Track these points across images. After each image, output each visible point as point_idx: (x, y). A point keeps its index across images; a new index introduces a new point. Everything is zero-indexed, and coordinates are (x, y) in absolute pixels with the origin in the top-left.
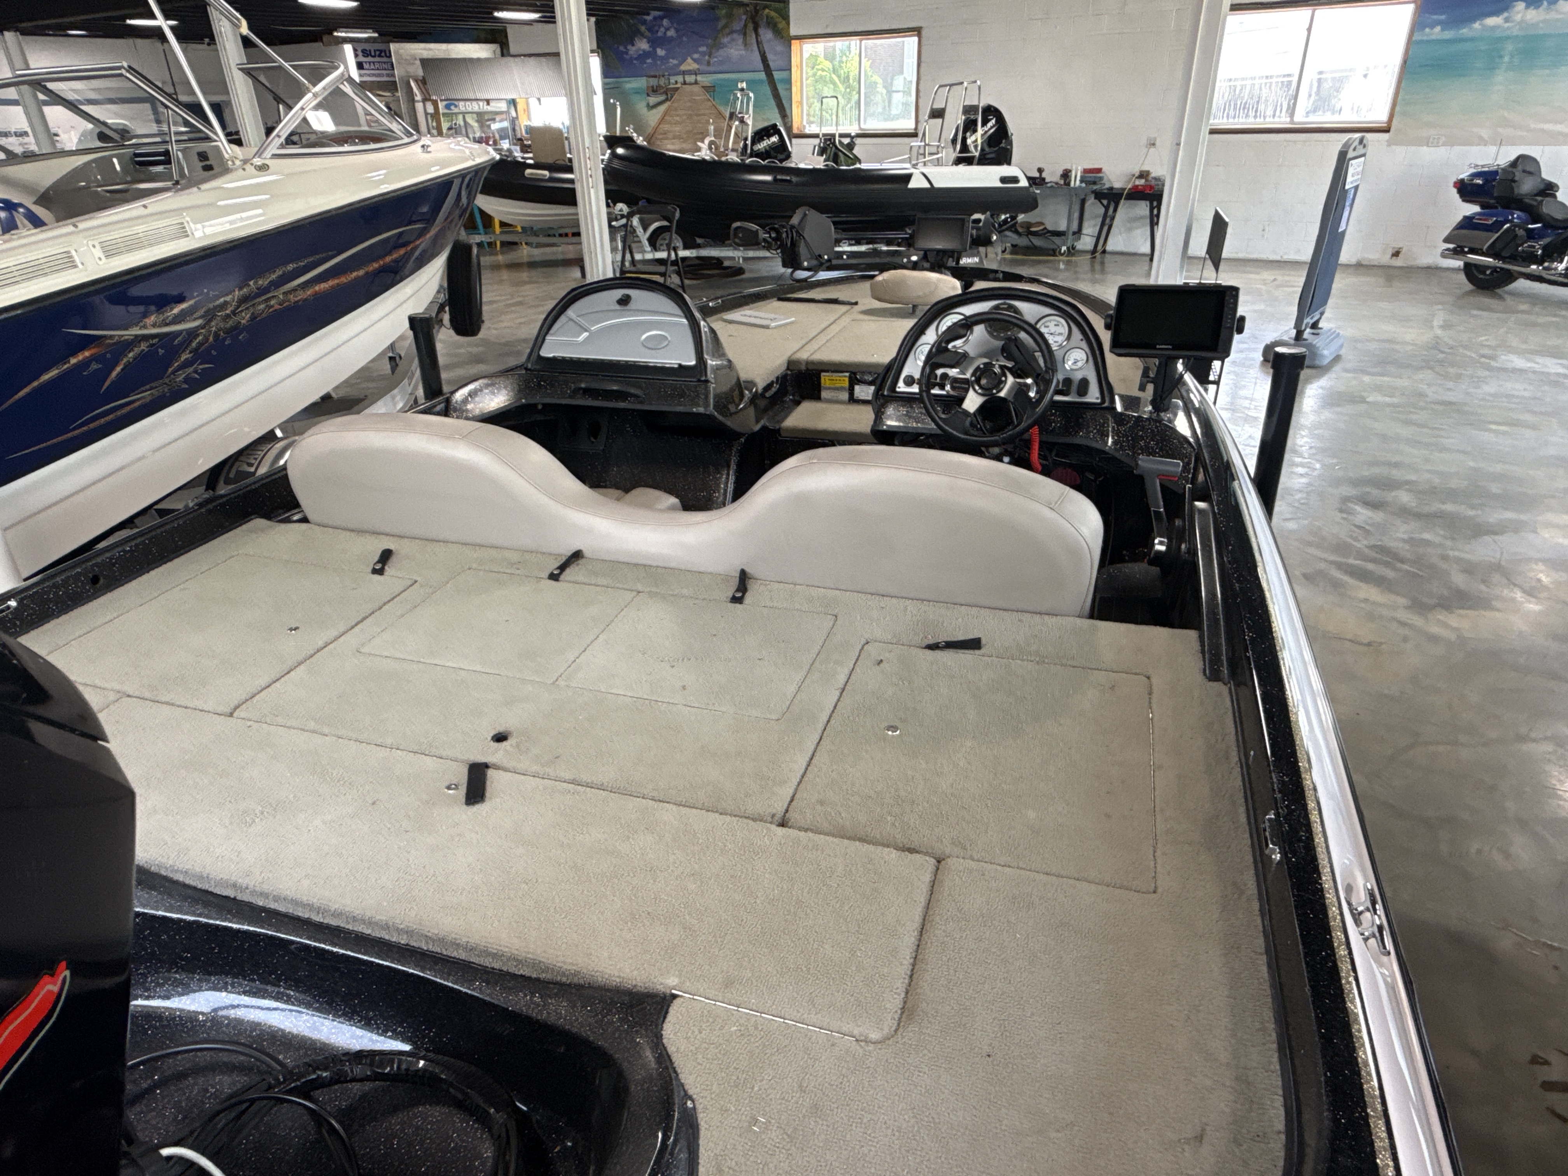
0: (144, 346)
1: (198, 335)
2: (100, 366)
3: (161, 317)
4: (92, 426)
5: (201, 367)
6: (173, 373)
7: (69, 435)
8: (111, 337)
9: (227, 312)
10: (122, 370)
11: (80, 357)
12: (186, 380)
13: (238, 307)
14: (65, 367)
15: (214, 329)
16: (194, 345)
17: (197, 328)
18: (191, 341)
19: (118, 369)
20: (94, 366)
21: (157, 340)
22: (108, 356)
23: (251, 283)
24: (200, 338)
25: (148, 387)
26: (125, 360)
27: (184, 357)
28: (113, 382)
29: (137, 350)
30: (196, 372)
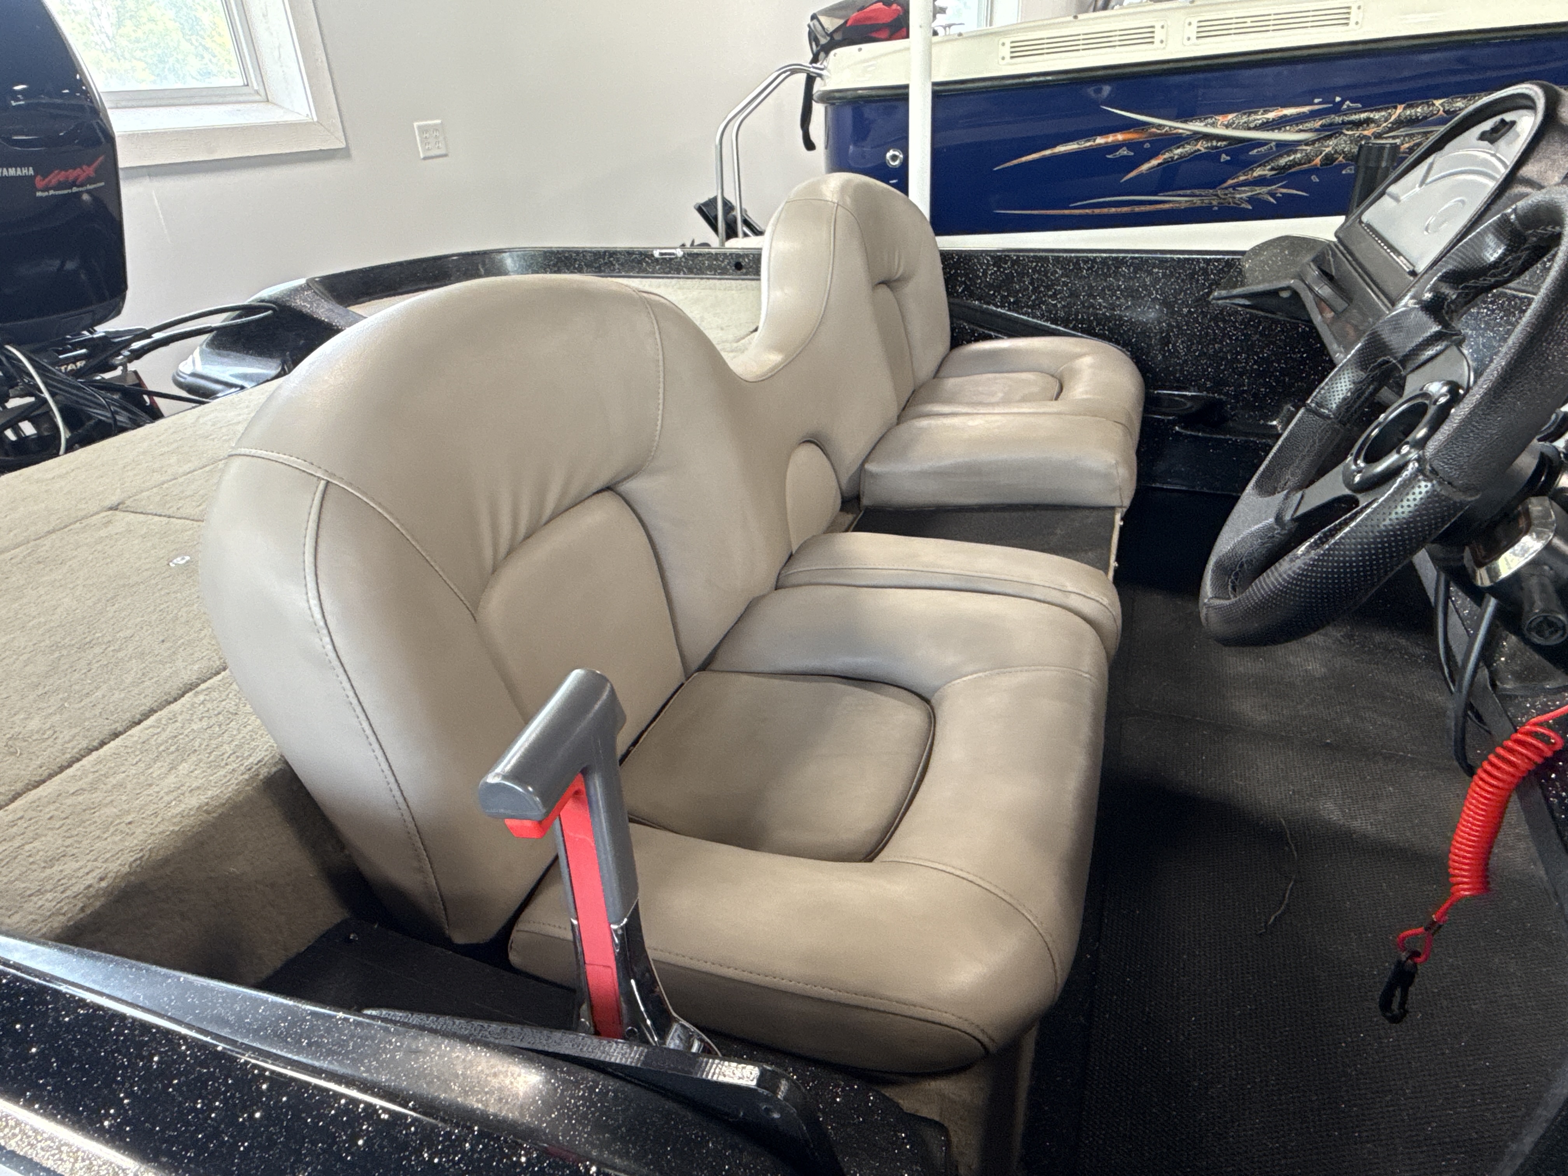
0: (1201, 146)
1: (1295, 152)
2: (1132, 154)
3: (1245, 119)
4: (1097, 211)
5: (1284, 191)
6: (1234, 187)
7: (1067, 212)
8: (1160, 126)
9: (1366, 133)
10: (1159, 165)
11: (1110, 138)
12: (1250, 200)
13: (1391, 130)
14: (1088, 144)
15: (1327, 150)
16: (1283, 161)
17: (1299, 143)
18: (1281, 156)
19: (1154, 162)
20: (1124, 152)
21: (1225, 143)
22: (1147, 145)
23: (1437, 103)
24: (1299, 155)
25: (1188, 192)
26: (1167, 155)
27: (1258, 172)
28: (1141, 175)
29: (1188, 148)
30: (1273, 195)
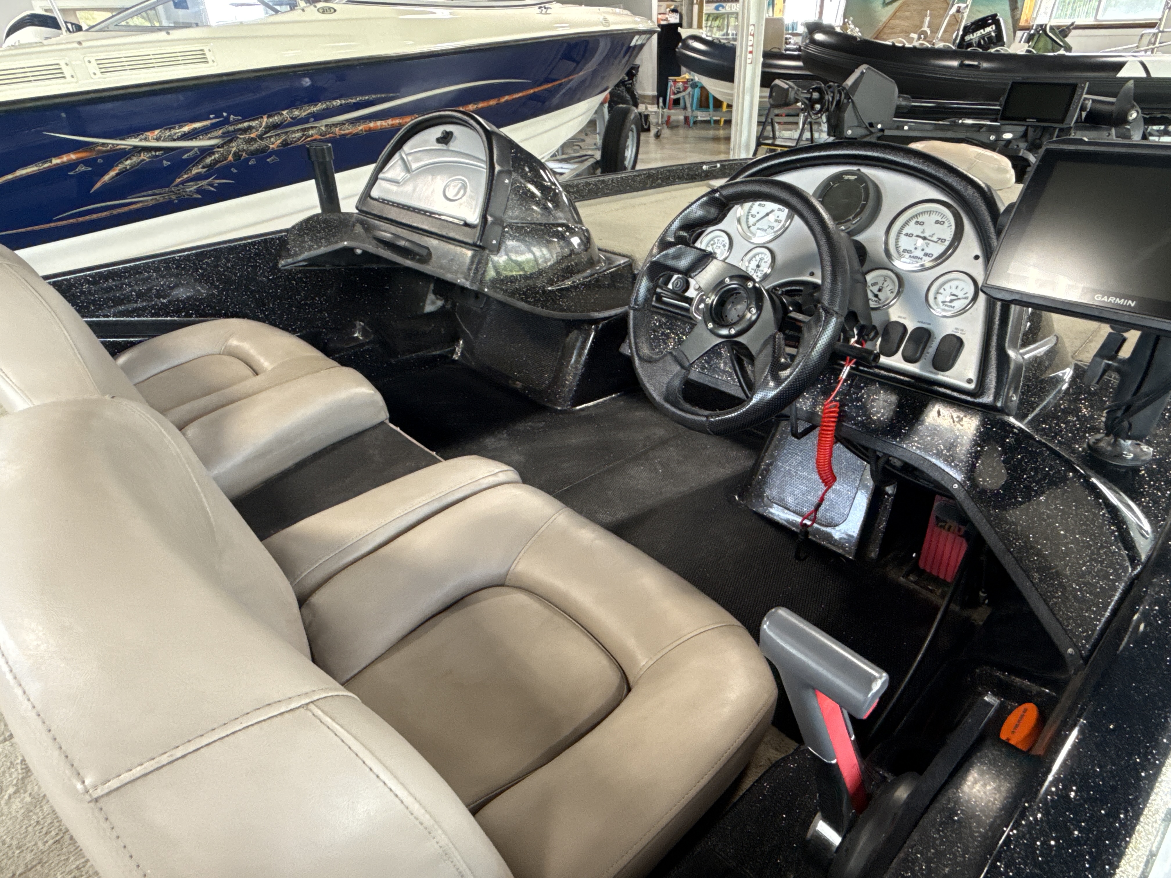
0: (144, 156)
1: (213, 153)
2: (90, 169)
3: (168, 133)
4: (81, 219)
5: (218, 181)
6: (183, 183)
7: (52, 225)
8: (103, 144)
9: (252, 136)
10: (117, 175)
11: (65, 158)
12: (199, 191)
13: (266, 133)
14: (46, 165)
15: (234, 149)
16: (208, 161)
17: (213, 147)
18: (205, 157)
19: (112, 173)
20: (82, 168)
21: (161, 152)
22: (100, 161)
23: (285, 112)
24: (217, 156)
25: (150, 192)
26: (120, 167)
27: (195, 171)
28: (105, 185)
29: (135, 160)
30: (212, 185)
